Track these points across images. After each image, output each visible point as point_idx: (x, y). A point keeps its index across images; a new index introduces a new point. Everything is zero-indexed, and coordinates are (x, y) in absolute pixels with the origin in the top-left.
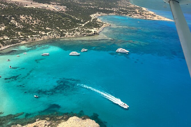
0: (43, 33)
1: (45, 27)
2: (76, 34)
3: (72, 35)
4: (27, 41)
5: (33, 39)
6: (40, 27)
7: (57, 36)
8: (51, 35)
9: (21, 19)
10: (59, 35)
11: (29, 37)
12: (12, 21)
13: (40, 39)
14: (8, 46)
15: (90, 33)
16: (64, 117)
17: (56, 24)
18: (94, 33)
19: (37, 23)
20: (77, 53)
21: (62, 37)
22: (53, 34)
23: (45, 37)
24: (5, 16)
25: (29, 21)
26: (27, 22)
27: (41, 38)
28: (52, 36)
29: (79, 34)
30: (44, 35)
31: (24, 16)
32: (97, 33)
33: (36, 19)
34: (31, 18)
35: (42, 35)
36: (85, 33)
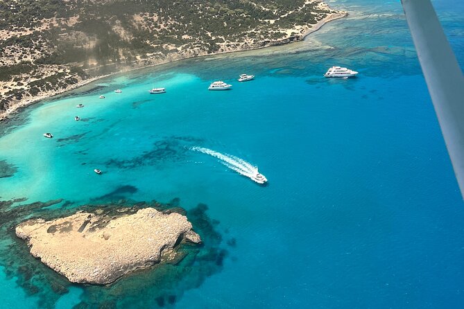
0: (171, 47)
1: (180, 34)
2: (246, 43)
3: (235, 47)
4: (133, 66)
5: (146, 61)
6: (170, 34)
7: (201, 51)
8: (186, 51)
9: (135, 22)
10: (204, 50)
11: (138, 57)
12: (115, 28)
13: (162, 62)
14: (94, 79)
15: (278, 40)
16: (132, 209)
17: (208, 27)
18: (289, 38)
19: (166, 28)
20: (225, 84)
21: (212, 53)
22: (192, 48)
23: (175, 56)
24: (103, 19)
25: (150, 24)
26: (146, 28)
27: (163, 58)
28: (190, 52)
29: (252, 42)
30: (172, 51)
31: (141, 16)
32: (298, 37)
33: (166, 19)
34: (156, 18)
35: (166, 52)
36: (267, 40)
